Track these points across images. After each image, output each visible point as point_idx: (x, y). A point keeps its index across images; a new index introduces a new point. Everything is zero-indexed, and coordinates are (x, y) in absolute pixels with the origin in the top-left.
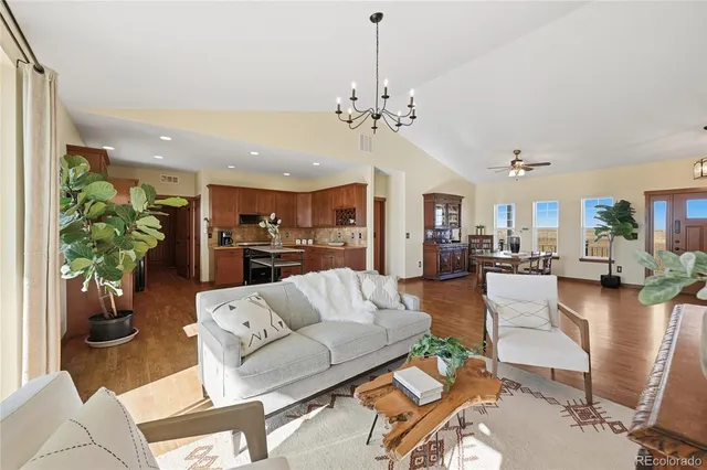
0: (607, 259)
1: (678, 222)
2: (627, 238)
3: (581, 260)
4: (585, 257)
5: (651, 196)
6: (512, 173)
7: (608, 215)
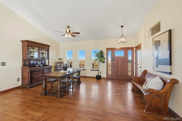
0: (97, 69)
1: (113, 57)
2: (102, 63)
3: (91, 70)
4: (92, 69)
5: (108, 49)
6: (66, 36)
7: (97, 55)
